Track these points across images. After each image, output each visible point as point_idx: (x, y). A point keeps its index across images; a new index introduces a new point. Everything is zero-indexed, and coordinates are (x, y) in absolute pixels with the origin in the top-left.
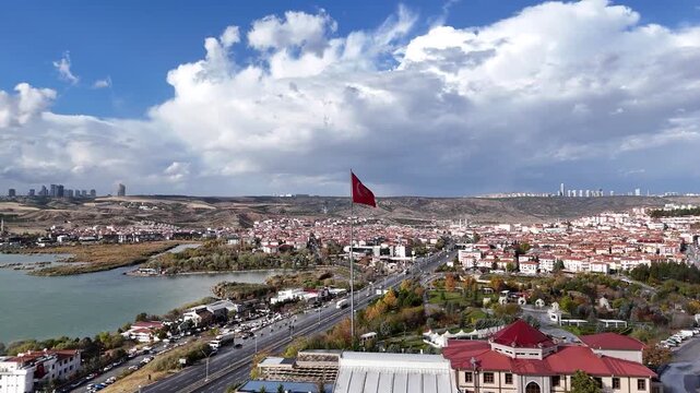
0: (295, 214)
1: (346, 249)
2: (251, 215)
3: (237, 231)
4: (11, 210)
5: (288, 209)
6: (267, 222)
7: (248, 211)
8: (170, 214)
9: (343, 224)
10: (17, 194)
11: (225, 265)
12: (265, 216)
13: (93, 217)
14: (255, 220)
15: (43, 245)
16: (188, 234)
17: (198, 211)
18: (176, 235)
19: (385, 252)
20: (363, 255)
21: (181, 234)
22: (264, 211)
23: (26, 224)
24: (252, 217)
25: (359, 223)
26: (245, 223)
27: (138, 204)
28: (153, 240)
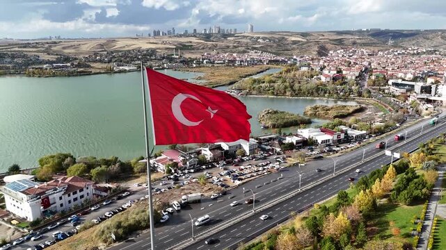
0: (364, 45)
1: (390, 82)
2: (328, 46)
3: (312, 59)
4: (191, 42)
5: (359, 41)
6: (339, 52)
7: (328, 43)
8: (275, 45)
9: (403, 54)
10: (197, 32)
11: (283, 92)
12: (339, 47)
13: (228, 47)
14: (331, 50)
15: (195, 65)
16: (278, 61)
17: (295, 42)
18: (271, 62)
19: (427, 90)
20: (403, 91)
21: (274, 61)
22: (340, 43)
23: (193, 51)
24: (329, 48)
25: (418, 54)
26: (323, 52)
27: (259, 38)
28: (256, 64)
